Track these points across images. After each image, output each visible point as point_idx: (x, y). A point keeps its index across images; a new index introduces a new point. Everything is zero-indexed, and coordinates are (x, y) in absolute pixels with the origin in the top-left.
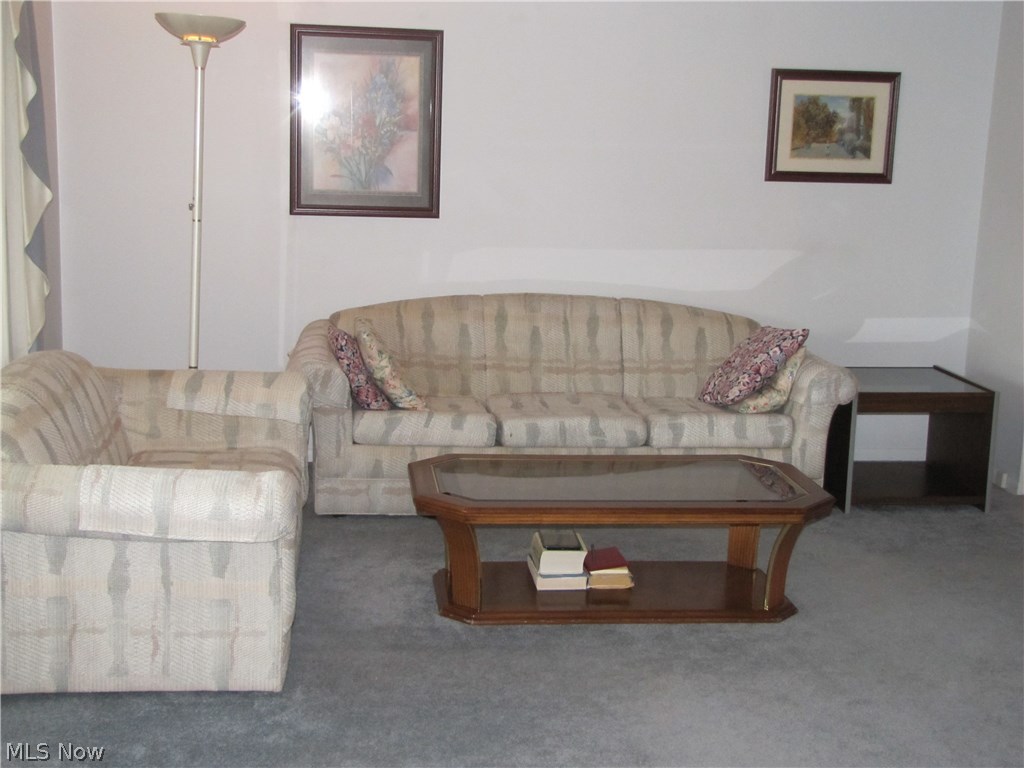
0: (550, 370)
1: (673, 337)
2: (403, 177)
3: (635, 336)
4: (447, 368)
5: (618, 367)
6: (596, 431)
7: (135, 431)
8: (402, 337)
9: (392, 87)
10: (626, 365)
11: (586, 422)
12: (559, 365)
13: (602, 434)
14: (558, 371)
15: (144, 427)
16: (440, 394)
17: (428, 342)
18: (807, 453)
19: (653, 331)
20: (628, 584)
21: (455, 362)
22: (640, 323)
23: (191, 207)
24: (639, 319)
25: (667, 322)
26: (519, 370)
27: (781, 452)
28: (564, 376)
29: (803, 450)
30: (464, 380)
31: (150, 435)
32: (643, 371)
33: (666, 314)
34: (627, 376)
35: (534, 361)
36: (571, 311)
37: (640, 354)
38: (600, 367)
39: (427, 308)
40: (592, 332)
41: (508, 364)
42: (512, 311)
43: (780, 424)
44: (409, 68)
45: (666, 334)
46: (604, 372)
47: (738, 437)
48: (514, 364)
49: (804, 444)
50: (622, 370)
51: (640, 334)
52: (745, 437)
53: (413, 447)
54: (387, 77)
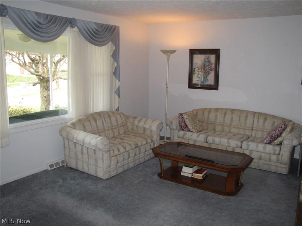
0: (234, 127)
1: (266, 123)
2: (211, 81)
3: (257, 121)
4: (211, 124)
5: (251, 129)
6: (228, 143)
7: (129, 128)
8: (203, 116)
9: (209, 61)
10: (253, 128)
11: (226, 140)
12: (237, 126)
13: (230, 143)
14: (236, 128)
15: (131, 127)
16: (209, 130)
17: (208, 118)
18: (283, 157)
19: (261, 121)
20: (201, 178)
21: (213, 123)
22: (258, 119)
23: (166, 85)
24: (258, 117)
25: (265, 119)
26: (227, 126)
27: (276, 156)
28: (237, 129)
29: (282, 156)
30: (215, 127)
31: (132, 129)
32: (257, 130)
33: (265, 116)
34: (253, 131)
35: (231, 125)
36: (242, 114)
37: (257, 126)
38: (246, 128)
39: (210, 110)
40: (246, 120)
41: (225, 125)
42: (228, 113)
43: (276, 148)
44: (212, 57)
45: (264, 122)
46: (247, 129)
47: (264, 150)
48: (226, 125)
49: (282, 155)
50: (252, 129)
51: (258, 121)
52: (265, 150)
53: (189, 140)
54: (208, 59)
